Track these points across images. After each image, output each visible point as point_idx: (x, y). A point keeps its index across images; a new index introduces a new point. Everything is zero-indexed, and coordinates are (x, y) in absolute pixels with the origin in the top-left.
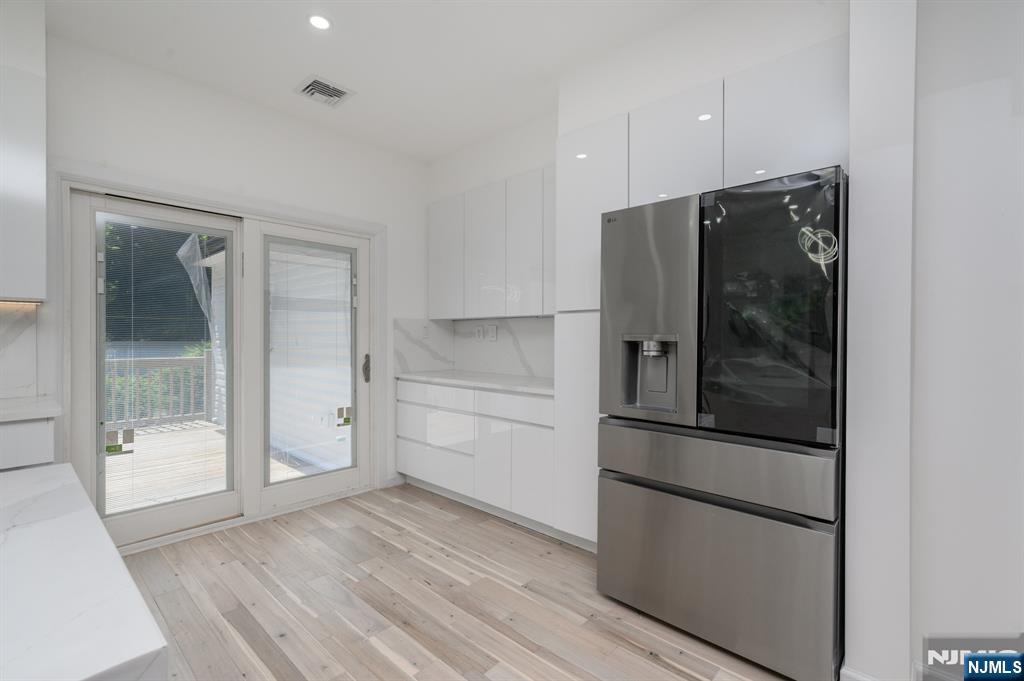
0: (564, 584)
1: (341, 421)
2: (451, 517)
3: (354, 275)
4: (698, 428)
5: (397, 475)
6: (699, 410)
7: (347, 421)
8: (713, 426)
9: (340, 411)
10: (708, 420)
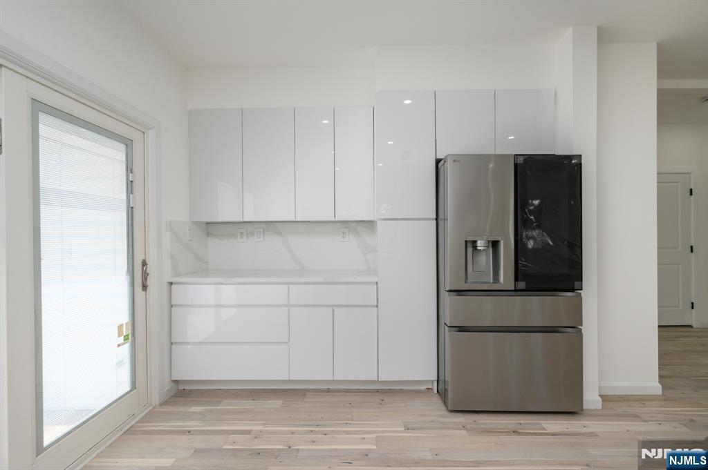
0: (423, 415)
1: (121, 339)
2: (277, 403)
3: (130, 170)
4: (515, 290)
5: (173, 384)
6: (516, 280)
7: (126, 338)
8: (524, 288)
9: (120, 327)
10: (522, 285)
